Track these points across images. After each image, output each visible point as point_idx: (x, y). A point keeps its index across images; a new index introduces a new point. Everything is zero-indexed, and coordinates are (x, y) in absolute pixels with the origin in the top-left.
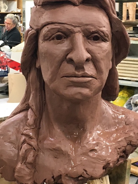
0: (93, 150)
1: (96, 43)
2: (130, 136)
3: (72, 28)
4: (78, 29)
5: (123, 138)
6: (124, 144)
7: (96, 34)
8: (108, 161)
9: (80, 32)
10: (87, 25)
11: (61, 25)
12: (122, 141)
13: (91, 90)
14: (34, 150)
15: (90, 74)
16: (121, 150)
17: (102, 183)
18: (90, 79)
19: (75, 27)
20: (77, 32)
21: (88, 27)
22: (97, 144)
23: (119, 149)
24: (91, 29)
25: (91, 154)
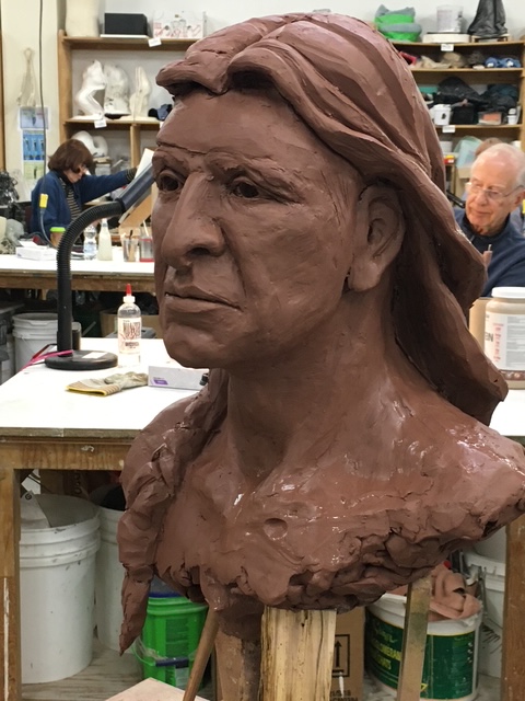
0: (275, 521)
1: (246, 203)
2: (402, 510)
3: (188, 158)
4: (198, 161)
5: (383, 510)
6: (379, 530)
7: (242, 179)
8: (308, 566)
9: (202, 172)
10: (216, 150)
11: (167, 149)
12: (374, 517)
13: (217, 340)
14: (163, 484)
15: (210, 293)
16: (366, 544)
17: (303, 625)
18: (212, 306)
19: (194, 154)
20: (195, 171)
21: (220, 156)
22: (296, 508)
23: (362, 539)
24: (226, 161)
25: (270, 531)
